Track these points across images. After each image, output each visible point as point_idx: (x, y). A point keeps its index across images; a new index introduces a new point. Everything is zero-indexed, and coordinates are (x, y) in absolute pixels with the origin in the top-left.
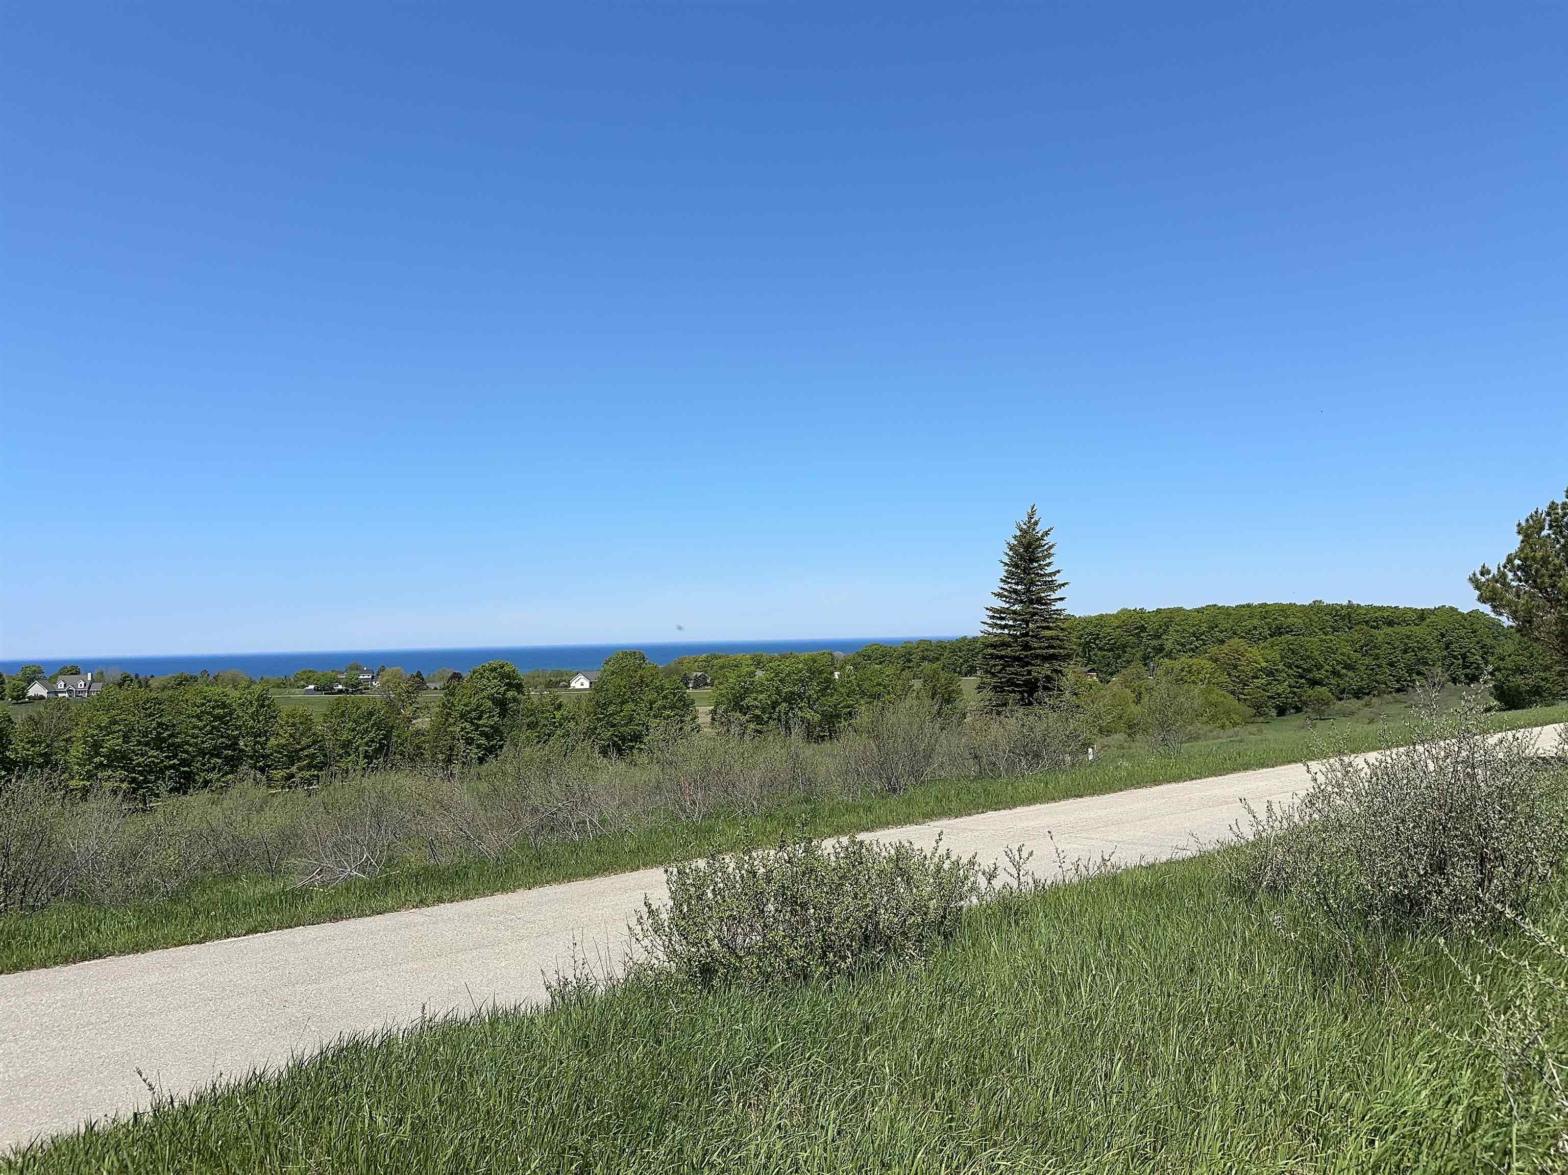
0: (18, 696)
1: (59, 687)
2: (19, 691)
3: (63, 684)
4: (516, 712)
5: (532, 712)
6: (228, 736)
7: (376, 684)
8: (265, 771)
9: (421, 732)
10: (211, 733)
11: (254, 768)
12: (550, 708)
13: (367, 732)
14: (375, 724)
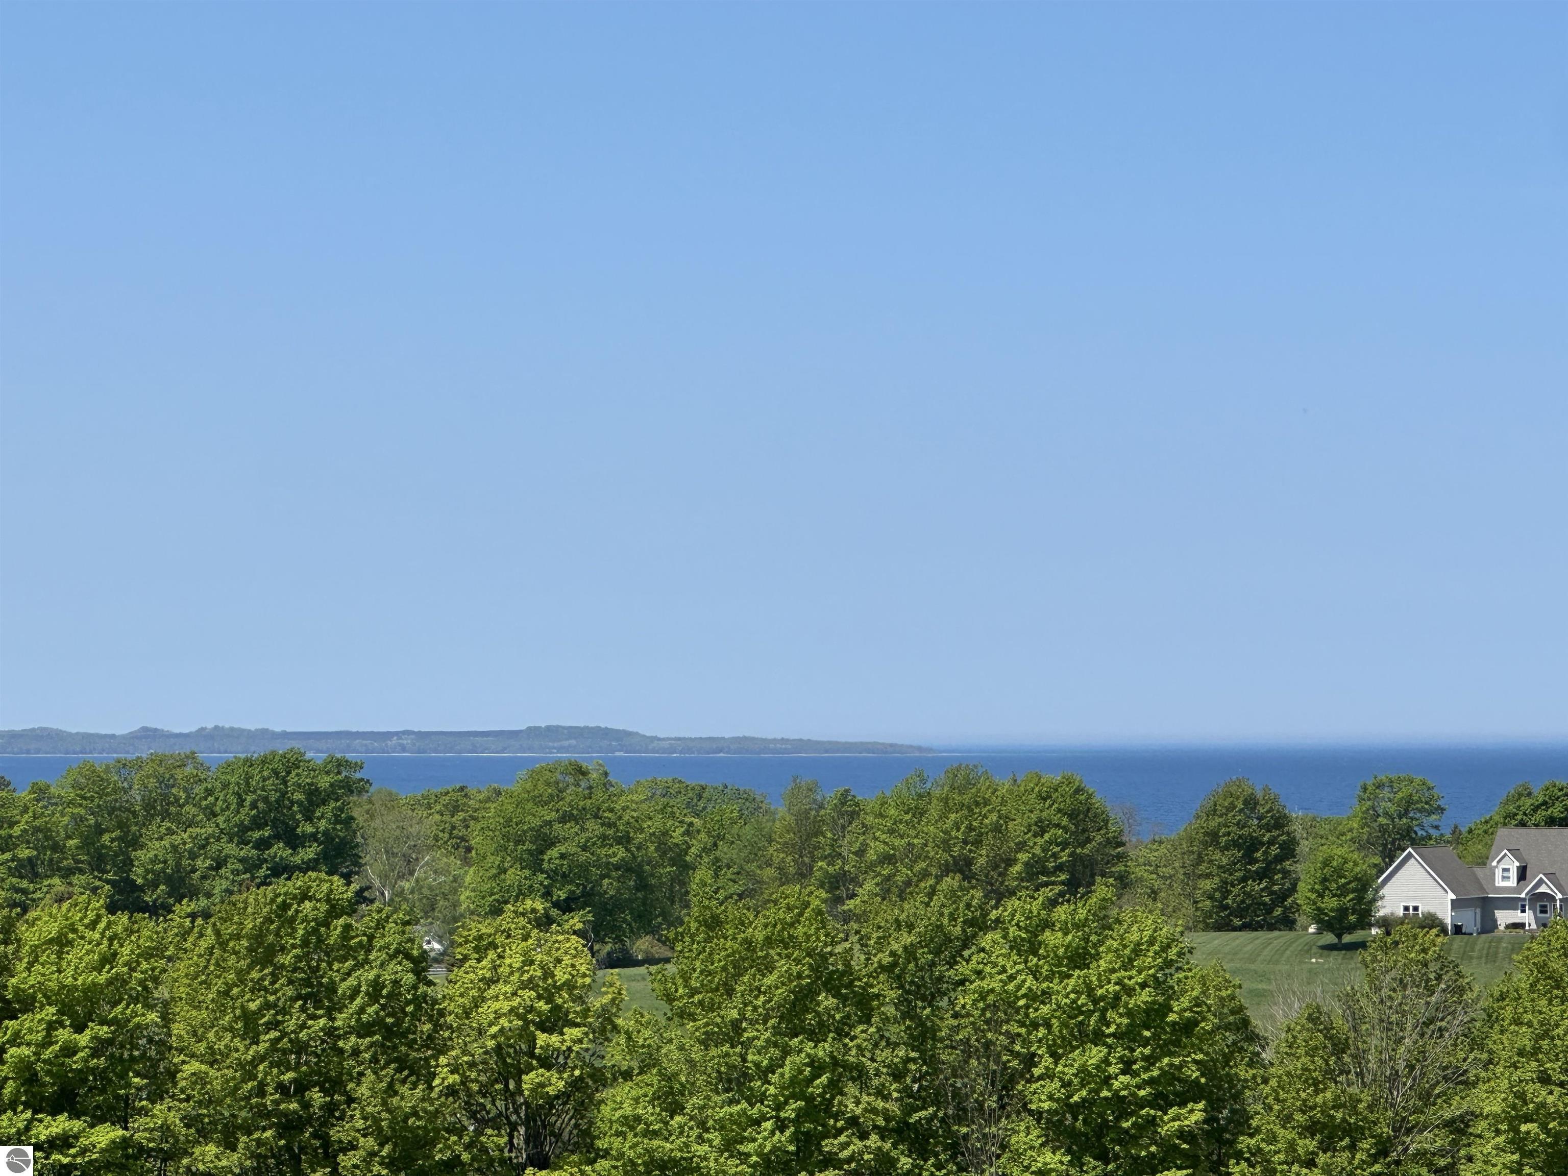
0: (1342, 912)
1: (1499, 883)
2: (1343, 891)
3: (1513, 865)
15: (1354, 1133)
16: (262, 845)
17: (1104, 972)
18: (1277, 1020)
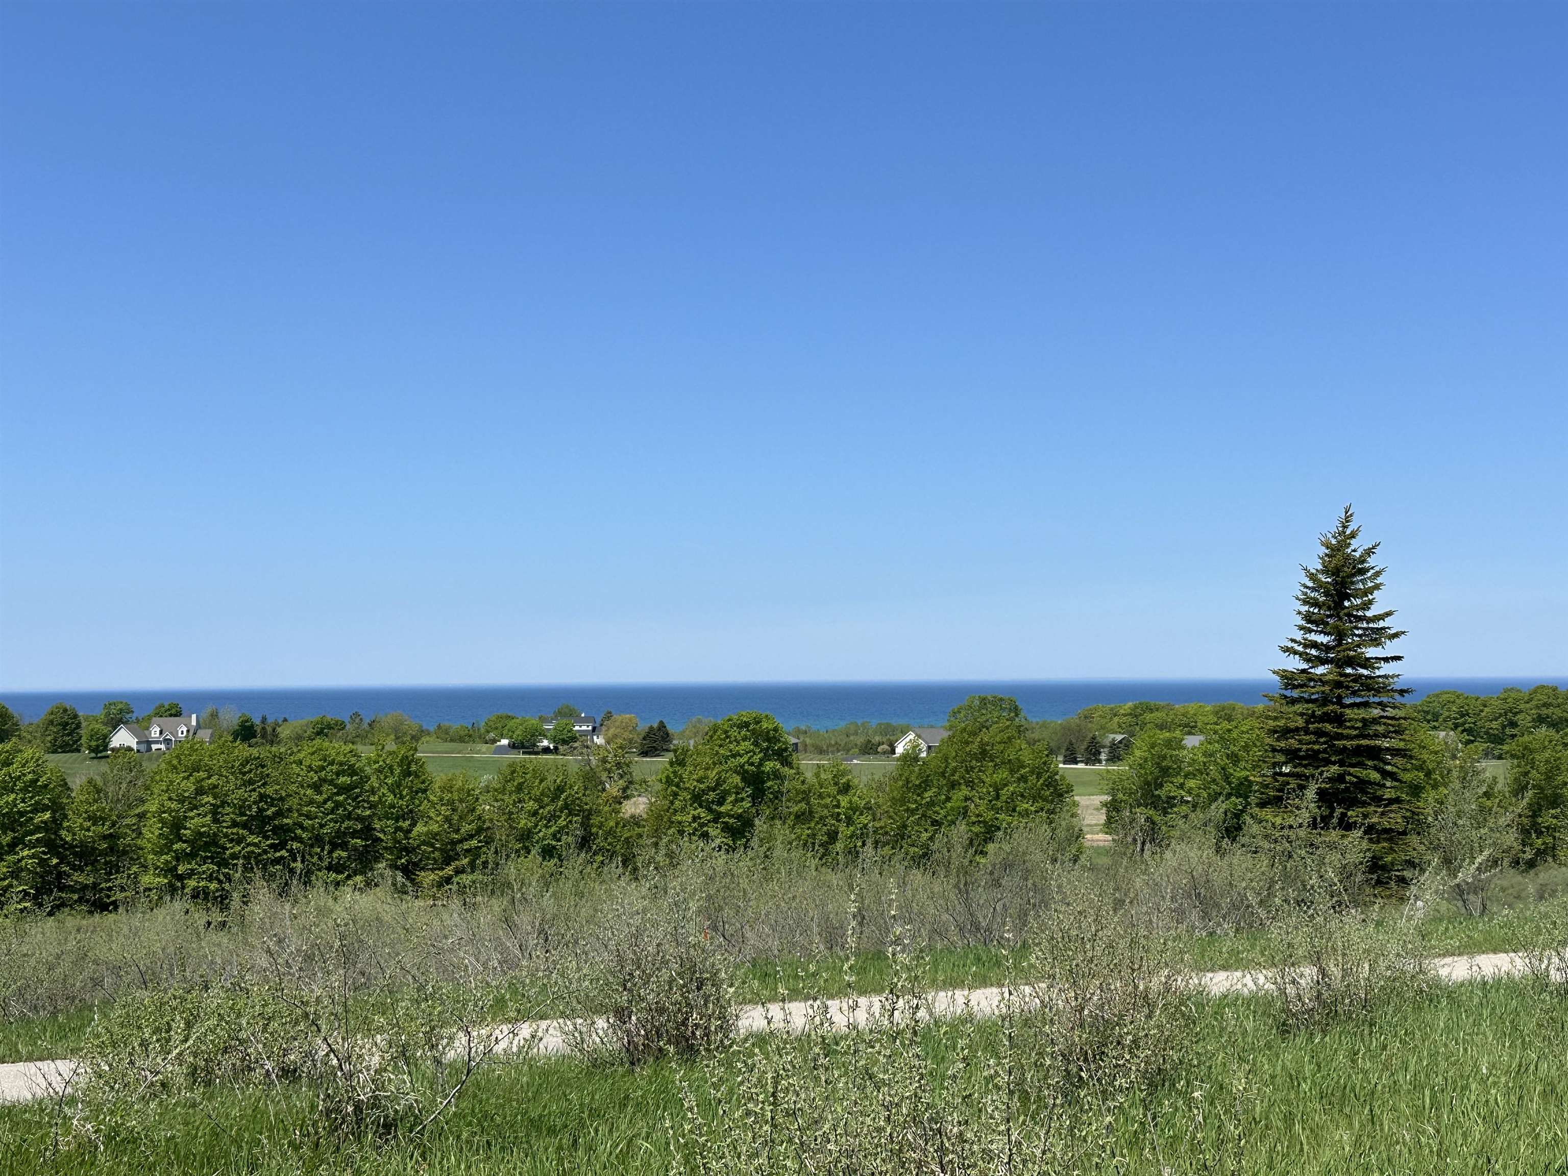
0: (98, 746)
1: (153, 735)
2: (98, 739)
3: (158, 729)
4: (778, 795)
5: (805, 796)
6: (359, 819)
7: (599, 740)
8: (408, 871)
9: (635, 821)
10: (332, 812)
11: (394, 867)
12: (833, 790)
13: (553, 817)
14: (566, 806)
15: (104, 820)
17: (15, 769)
18: (77, 783)
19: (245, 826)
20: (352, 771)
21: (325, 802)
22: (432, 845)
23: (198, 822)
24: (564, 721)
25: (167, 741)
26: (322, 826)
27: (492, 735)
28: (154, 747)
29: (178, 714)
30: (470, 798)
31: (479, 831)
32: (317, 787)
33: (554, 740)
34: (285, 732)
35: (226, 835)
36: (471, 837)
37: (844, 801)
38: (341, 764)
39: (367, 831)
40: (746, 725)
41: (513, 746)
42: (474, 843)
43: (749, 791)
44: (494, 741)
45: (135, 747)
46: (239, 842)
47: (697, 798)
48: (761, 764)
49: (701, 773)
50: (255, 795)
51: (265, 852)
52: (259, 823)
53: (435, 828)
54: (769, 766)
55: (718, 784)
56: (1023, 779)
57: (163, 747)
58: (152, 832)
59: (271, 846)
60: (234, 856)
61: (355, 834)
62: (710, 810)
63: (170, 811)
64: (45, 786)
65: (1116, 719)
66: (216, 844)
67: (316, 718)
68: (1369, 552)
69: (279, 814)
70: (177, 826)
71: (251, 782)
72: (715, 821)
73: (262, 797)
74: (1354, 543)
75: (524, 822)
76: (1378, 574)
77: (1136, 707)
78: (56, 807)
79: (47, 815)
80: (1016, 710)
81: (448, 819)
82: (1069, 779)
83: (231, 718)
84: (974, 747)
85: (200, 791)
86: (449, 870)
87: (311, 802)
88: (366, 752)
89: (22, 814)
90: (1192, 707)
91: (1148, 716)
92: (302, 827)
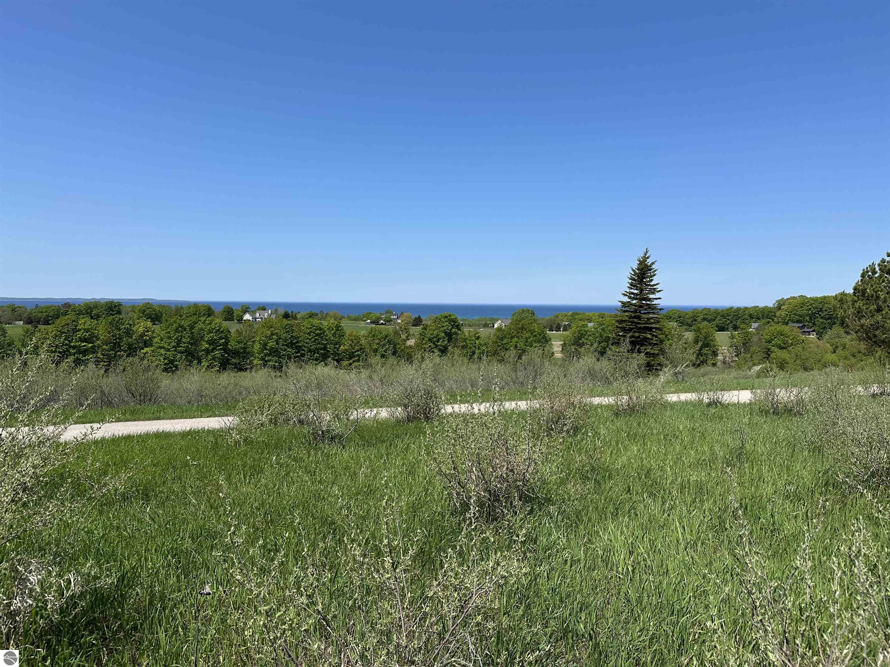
1: (257, 316)
2: (239, 317)
3: (259, 314)
4: (456, 340)
5: (465, 340)
6: (322, 344)
7: (399, 321)
8: (338, 361)
9: (410, 347)
10: (314, 341)
11: (333, 359)
12: (474, 338)
13: (384, 345)
14: (388, 341)
15: (242, 342)
16: (109, 311)
17: (213, 326)
18: (233, 331)
19: (286, 345)
20: (320, 329)
21: (312, 338)
22: (345, 353)
23: (271, 344)
24: (388, 315)
25: (261, 318)
26: (311, 346)
27: (365, 319)
28: (257, 320)
29: (265, 310)
30: (358, 338)
31: (361, 349)
32: (309, 334)
33: (384, 321)
34: (299, 316)
35: (281, 349)
36: (358, 351)
37: (477, 342)
38: (317, 327)
39: (325, 348)
40: (447, 317)
41: (371, 322)
42: (359, 353)
43: (447, 338)
44: (365, 321)
45: (251, 320)
46: (285, 351)
47: (430, 340)
48: (451, 330)
49: (432, 332)
50: (290, 336)
51: (293, 354)
52: (291, 345)
53: (347, 348)
54: (454, 330)
55: (437, 336)
56: (535, 336)
57: (260, 320)
58: (257, 347)
59: (295, 352)
60: (283, 355)
61: (321, 349)
62: (434, 343)
63: (263, 340)
64: (222, 331)
65: (566, 317)
66: (277, 351)
67: (309, 312)
68: (653, 263)
69: (298, 342)
70: (265, 345)
71: (288, 332)
72: (436, 347)
73: (292, 337)
74: (648, 260)
75: (375, 346)
76: (655, 271)
77: (573, 314)
78: (226, 338)
79: (224, 340)
80: (533, 314)
81: (350, 345)
82: (550, 336)
83: (281, 311)
84: (520, 326)
85: (272, 334)
86: (351, 361)
87: (307, 339)
88: (325, 323)
89: (215, 340)
90: (591, 314)
91: (577, 316)
92: (304, 346)
